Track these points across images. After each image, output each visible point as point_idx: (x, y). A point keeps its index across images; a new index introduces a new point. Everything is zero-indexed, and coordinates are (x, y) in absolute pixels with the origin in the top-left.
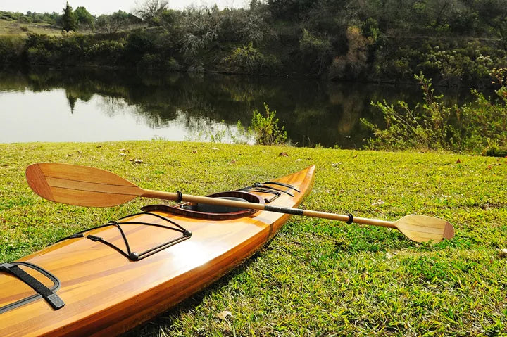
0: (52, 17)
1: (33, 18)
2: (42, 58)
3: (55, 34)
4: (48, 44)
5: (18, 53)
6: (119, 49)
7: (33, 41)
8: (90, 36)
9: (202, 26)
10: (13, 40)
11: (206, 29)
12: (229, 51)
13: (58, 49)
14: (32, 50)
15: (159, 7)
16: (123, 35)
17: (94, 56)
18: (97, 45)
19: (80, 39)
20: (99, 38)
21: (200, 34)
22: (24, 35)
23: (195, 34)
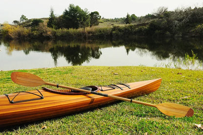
0: (123, 19)
1: (116, 20)
2: (117, 35)
3: (122, 26)
4: (120, 30)
5: (109, 33)
6: (146, 30)
7: (114, 29)
8: (135, 25)
9: (182, 17)
10: (108, 29)
11: (184, 18)
12: (194, 26)
13: (123, 31)
14: (114, 32)
15: (164, 11)
16: (148, 23)
17: (135, 33)
18: (137, 29)
19: (131, 27)
20: (138, 26)
21: (180, 20)
22: (112, 27)
23: (178, 21)
